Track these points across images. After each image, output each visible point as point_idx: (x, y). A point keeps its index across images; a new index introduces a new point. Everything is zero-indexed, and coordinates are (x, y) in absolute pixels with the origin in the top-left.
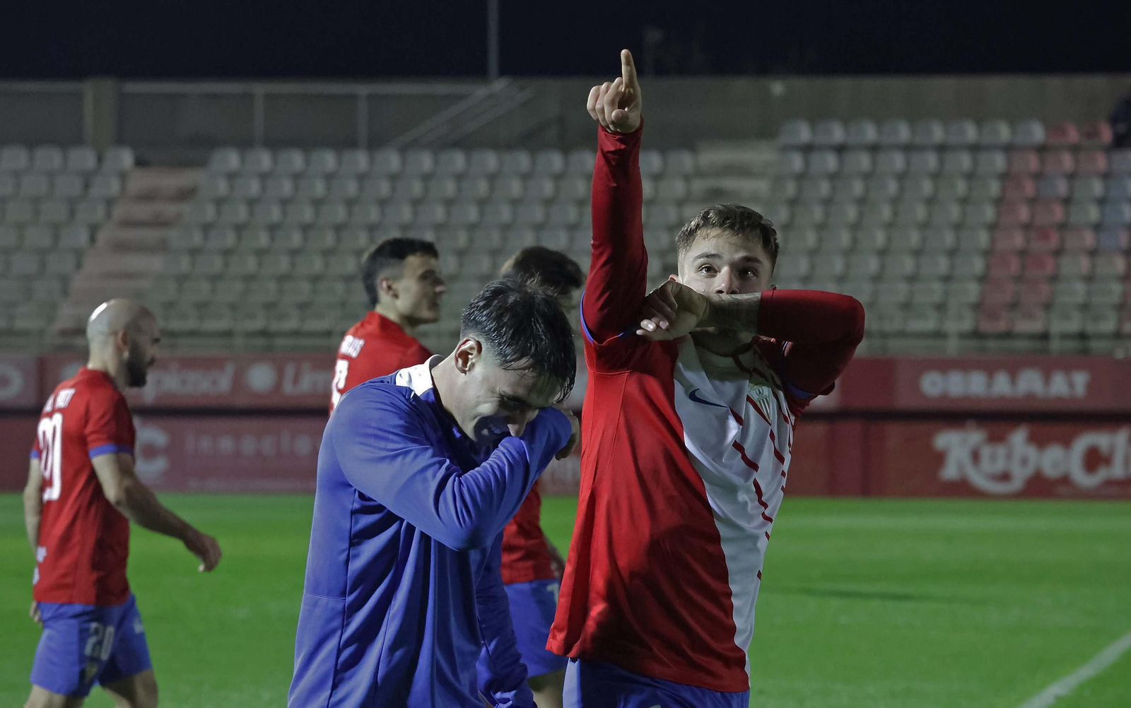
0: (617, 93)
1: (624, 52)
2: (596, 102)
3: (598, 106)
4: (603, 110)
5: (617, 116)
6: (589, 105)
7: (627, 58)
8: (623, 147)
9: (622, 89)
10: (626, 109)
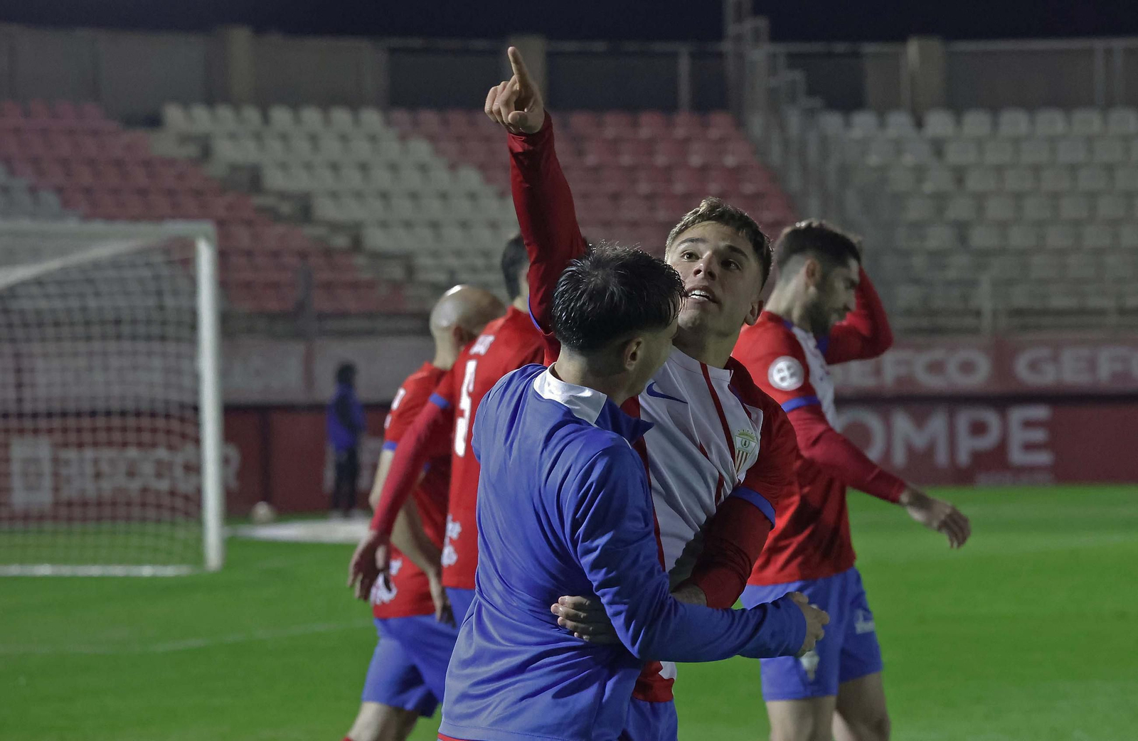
0: (513, 93)
1: (510, 49)
2: (493, 105)
3: (495, 108)
4: (499, 112)
5: (513, 118)
6: (487, 108)
7: (514, 54)
8: (531, 148)
9: (517, 87)
10: (526, 110)
